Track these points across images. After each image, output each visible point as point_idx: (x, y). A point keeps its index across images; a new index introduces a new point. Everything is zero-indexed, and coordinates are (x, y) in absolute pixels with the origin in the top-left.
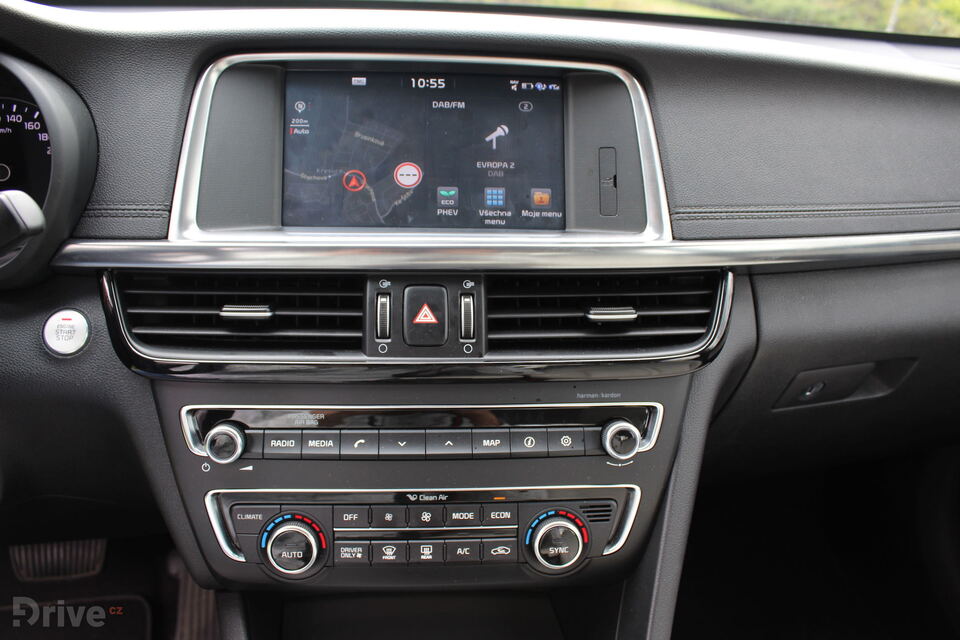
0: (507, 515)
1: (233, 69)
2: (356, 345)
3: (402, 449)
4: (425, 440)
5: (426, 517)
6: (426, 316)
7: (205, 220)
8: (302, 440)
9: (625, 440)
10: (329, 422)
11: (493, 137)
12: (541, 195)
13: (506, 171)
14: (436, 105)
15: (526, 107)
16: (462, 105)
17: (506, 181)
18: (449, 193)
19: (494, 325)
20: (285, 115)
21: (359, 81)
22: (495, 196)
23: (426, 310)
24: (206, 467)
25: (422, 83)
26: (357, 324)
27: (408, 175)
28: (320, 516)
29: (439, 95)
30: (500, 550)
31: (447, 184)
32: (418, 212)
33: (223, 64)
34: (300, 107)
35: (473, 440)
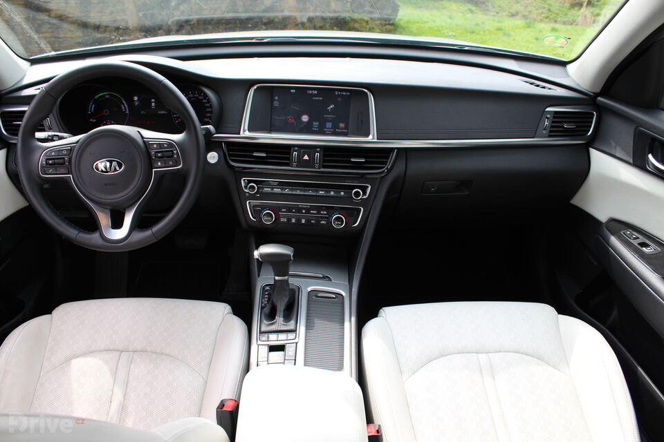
0: (325, 213)
1: (258, 87)
2: (287, 165)
3: (298, 192)
4: (304, 191)
5: (304, 211)
6: (306, 157)
7: (250, 130)
8: (272, 189)
9: (357, 194)
10: (281, 184)
11: (330, 108)
12: (342, 125)
13: (333, 118)
14: (314, 98)
15: (339, 99)
16: (321, 99)
17: (332, 121)
18: (316, 124)
19: (324, 161)
20: (272, 100)
21: (293, 91)
22: (329, 125)
23: (306, 156)
24: (247, 194)
25: (310, 92)
26: (288, 159)
27: (305, 118)
28: (275, 210)
29: (315, 95)
30: (323, 222)
31: (316, 121)
32: (307, 129)
33: (255, 87)
34: (277, 98)
35: (317, 191)
